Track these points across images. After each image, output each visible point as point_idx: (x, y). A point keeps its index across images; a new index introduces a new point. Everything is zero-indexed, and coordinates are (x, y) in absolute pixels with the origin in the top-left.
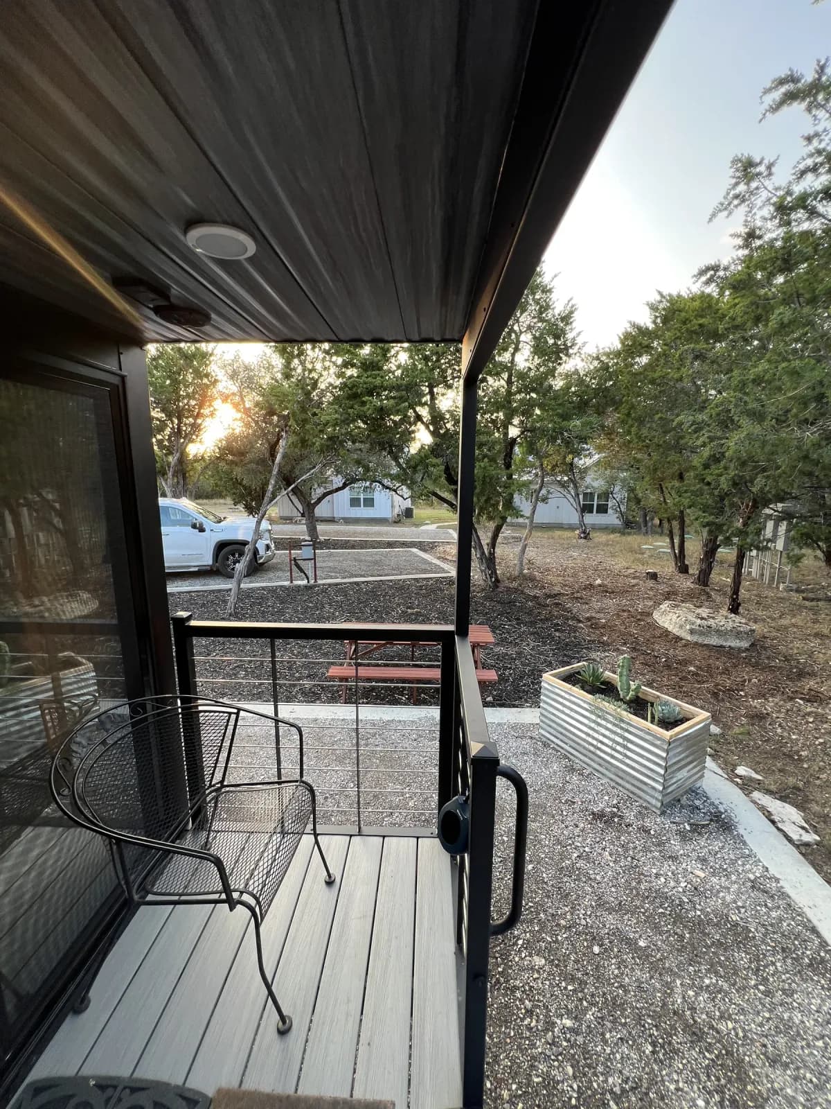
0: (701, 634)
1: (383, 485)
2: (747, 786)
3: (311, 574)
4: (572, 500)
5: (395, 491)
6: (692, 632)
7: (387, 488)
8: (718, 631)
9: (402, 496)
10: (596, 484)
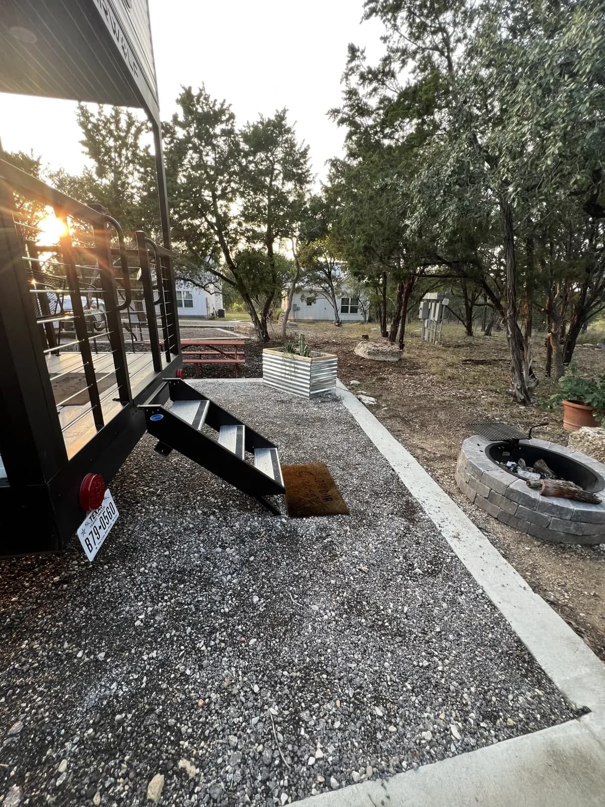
0: (375, 355)
1: (194, 283)
2: (352, 389)
3: (138, 336)
4: (330, 300)
5: (203, 287)
6: (369, 353)
7: (197, 285)
8: (382, 352)
9: (209, 292)
10: (348, 291)
